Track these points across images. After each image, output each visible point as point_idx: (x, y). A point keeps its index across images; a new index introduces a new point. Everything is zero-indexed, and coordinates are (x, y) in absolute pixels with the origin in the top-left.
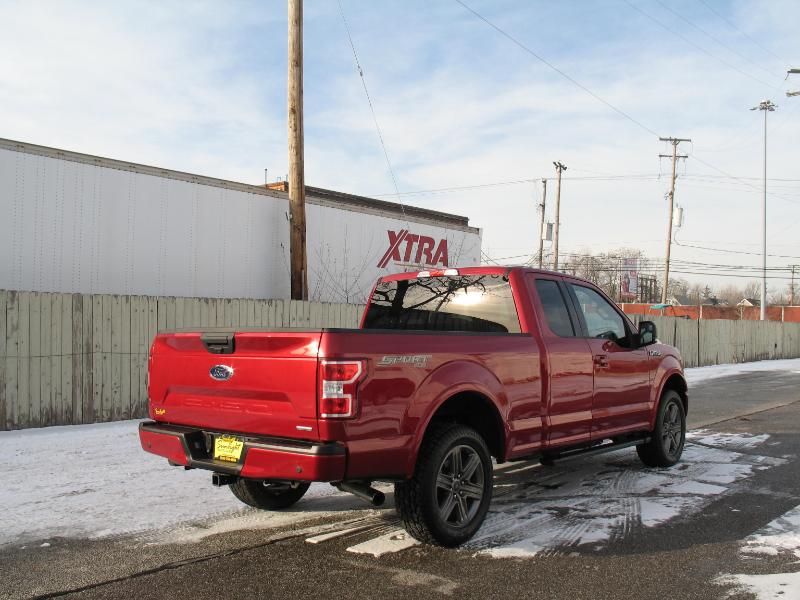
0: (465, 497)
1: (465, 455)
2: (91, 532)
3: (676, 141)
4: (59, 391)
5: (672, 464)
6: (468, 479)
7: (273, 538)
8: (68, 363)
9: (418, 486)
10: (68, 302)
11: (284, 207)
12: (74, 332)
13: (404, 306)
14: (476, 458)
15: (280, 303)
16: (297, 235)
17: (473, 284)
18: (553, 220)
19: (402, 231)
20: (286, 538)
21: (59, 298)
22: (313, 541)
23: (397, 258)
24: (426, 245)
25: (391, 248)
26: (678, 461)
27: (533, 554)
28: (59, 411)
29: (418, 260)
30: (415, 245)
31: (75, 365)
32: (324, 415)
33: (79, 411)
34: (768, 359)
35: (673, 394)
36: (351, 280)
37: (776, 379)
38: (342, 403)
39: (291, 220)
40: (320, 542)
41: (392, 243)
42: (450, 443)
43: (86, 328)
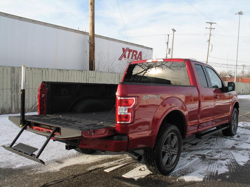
0: (172, 154)
1: (172, 137)
2: (14, 165)
3: (211, 23)
4: (6, 102)
5: (234, 135)
6: (173, 146)
7: (90, 169)
8: (9, 92)
9: (155, 151)
10: (9, 70)
11: (88, 38)
12: (12, 80)
13: (133, 74)
14: (176, 138)
15: (85, 72)
16: (92, 48)
17: (158, 66)
18: (171, 48)
19: (127, 48)
20: (96, 169)
21: (6, 67)
22: (107, 171)
23: (125, 57)
24: (135, 53)
25: (123, 54)
26: (236, 134)
27: (202, 180)
28: (6, 110)
29: (132, 58)
30: (131, 53)
31: (12, 93)
32: (118, 122)
33: (13, 109)
34: (240, 94)
35: (235, 109)
36: (110, 65)
37: (247, 102)
38: (127, 117)
39: (90, 42)
40: (110, 172)
41: (124, 52)
42: (167, 133)
43: (16, 79)
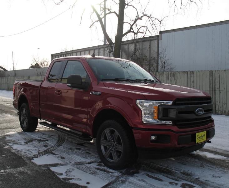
10: (208, 73)
21: (205, 72)
43: (214, 82)
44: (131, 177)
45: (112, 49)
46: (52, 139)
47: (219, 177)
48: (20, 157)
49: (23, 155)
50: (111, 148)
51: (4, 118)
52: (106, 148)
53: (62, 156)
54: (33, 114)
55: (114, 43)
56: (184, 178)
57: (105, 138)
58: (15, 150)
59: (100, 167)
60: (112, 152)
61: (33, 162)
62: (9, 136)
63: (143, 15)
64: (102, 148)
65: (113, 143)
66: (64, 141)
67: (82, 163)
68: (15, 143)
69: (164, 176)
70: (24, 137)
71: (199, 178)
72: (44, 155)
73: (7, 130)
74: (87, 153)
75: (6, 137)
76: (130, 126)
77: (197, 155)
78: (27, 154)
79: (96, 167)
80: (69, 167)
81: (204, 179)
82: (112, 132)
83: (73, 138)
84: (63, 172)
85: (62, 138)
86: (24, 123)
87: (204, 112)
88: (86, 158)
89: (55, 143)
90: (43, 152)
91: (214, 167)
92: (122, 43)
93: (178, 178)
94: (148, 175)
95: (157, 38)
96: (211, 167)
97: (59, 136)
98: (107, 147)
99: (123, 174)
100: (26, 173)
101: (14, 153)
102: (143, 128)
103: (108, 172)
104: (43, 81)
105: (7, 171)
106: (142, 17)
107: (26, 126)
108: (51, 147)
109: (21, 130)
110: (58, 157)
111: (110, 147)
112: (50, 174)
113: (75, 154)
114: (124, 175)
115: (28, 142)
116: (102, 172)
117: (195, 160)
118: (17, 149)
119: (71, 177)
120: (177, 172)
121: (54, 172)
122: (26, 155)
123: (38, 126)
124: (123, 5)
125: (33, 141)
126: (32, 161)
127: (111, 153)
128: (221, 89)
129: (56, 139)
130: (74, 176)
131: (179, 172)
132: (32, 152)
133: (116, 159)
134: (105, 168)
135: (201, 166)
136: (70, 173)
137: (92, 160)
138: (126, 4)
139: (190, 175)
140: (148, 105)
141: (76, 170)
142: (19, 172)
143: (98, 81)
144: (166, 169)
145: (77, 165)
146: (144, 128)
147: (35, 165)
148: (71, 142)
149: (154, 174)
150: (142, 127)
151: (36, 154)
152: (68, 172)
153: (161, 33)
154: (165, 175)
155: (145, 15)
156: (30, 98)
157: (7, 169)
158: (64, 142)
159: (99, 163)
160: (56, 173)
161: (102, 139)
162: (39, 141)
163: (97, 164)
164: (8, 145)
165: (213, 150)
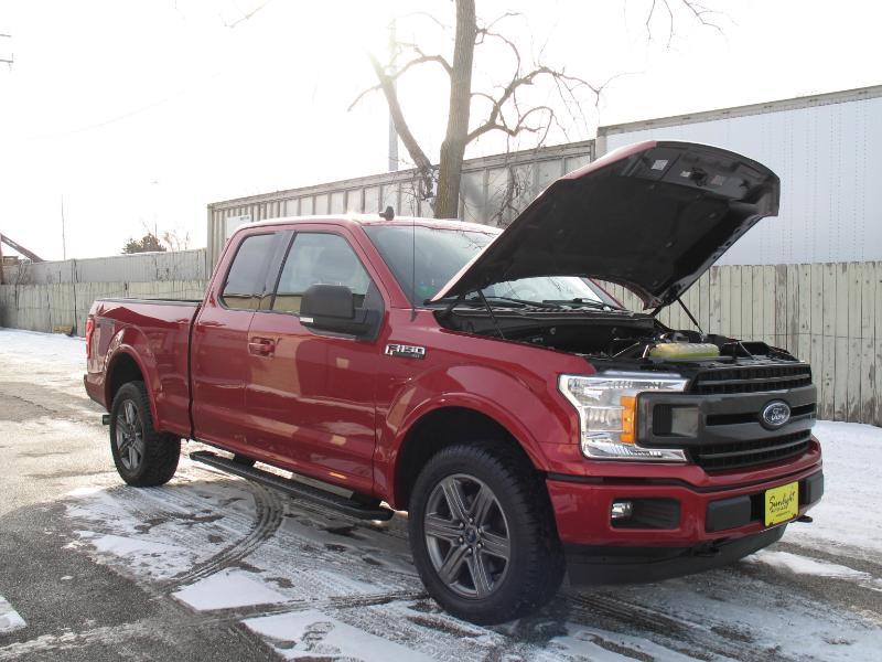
10: (771, 275)
12: (777, 310)
21: (761, 269)
43: (790, 306)
44: (539, 650)
45: (430, 186)
46: (234, 511)
47: (847, 644)
48: (129, 584)
49: (137, 573)
50: (465, 546)
51: (50, 437)
52: (444, 547)
53: (280, 574)
54: (163, 421)
55: (435, 168)
56: (727, 649)
57: (444, 511)
58: (106, 554)
59: (424, 615)
60: (468, 560)
61: (178, 602)
62: (76, 502)
63: (537, 69)
64: (432, 545)
65: (474, 527)
66: (281, 519)
67: (360, 603)
68: (102, 528)
69: (656, 642)
70: (133, 505)
71: (778, 648)
72: (214, 571)
73: (65, 479)
74: (370, 561)
75: (65, 508)
76: (540, 468)
77: (757, 566)
78: (151, 569)
79: (411, 615)
80: (311, 617)
81: (796, 651)
82: (469, 490)
83: (309, 510)
84: (296, 636)
85: (270, 510)
86: (127, 455)
87: (791, 415)
88: (370, 582)
89: (247, 529)
90: (209, 561)
91: (824, 607)
92: (464, 168)
93: (707, 648)
94: (598, 641)
95: (588, 149)
96: (811, 606)
97: (258, 501)
98: (449, 543)
99: (512, 639)
100: (160, 642)
101: (104, 568)
102: (583, 473)
103: (458, 633)
104: (200, 305)
105: (90, 636)
106: (534, 74)
107: (135, 465)
108: (238, 543)
109: (116, 479)
110: (268, 580)
111: (463, 543)
112: (250, 645)
113: (326, 567)
114: (517, 642)
115: (148, 525)
116: (437, 633)
117: (755, 583)
118: (114, 551)
119: (325, 656)
120: (698, 626)
121: (261, 635)
122: (150, 573)
123: (179, 467)
124: (468, 32)
125: (166, 520)
126: (177, 595)
127: (465, 564)
128: (817, 329)
129: (250, 514)
130: (338, 651)
131: (707, 628)
132: (171, 561)
133: (482, 585)
134: (443, 617)
135: (778, 605)
136: (320, 639)
137: (392, 588)
138: (479, 31)
139: (746, 638)
140: (600, 393)
141: (340, 627)
142: (132, 639)
143: (414, 308)
144: (658, 617)
145: (338, 607)
146: (588, 473)
147: (189, 611)
148: (306, 523)
149: (621, 635)
150: (580, 470)
151: (185, 569)
152: (312, 635)
153: (603, 131)
154: (659, 637)
155: (545, 70)
156: (152, 363)
157: (87, 628)
158: (280, 522)
159: (418, 598)
160: (270, 639)
161: (431, 513)
162: (190, 520)
163: (413, 604)
164: (76, 537)
165: (810, 544)
